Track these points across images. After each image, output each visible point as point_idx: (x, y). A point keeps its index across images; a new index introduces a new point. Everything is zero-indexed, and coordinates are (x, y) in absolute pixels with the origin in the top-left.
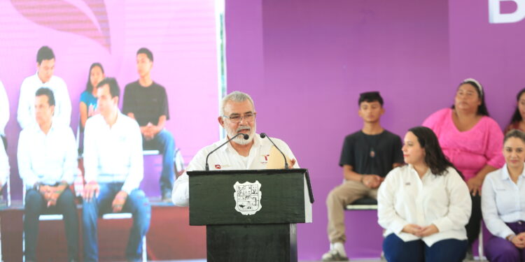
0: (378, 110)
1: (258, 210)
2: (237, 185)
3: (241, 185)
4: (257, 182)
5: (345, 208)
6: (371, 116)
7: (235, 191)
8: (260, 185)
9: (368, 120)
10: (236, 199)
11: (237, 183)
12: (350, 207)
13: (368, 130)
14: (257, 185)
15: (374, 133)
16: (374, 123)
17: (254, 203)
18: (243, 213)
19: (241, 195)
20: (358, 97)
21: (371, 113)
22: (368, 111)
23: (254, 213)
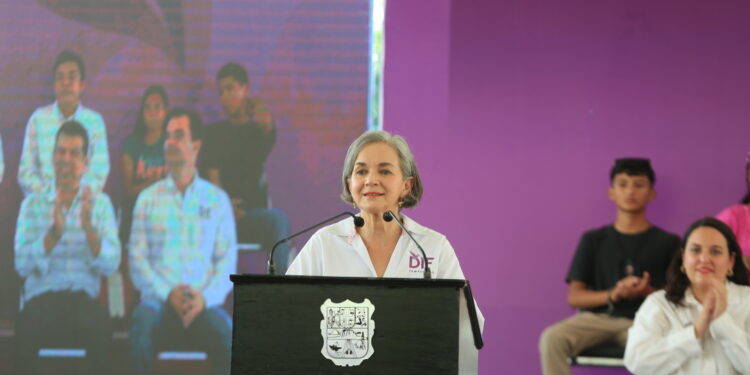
0: (643, 191)
1: (367, 357)
2: (327, 306)
3: (336, 307)
4: (367, 302)
5: (574, 363)
6: (632, 200)
7: (323, 318)
8: (372, 308)
9: (626, 206)
10: (323, 334)
11: (328, 303)
12: (582, 360)
13: (623, 225)
14: (367, 307)
15: (633, 231)
16: (636, 213)
17: (359, 343)
18: (337, 362)
19: (335, 325)
20: (612, 164)
21: (633, 195)
22: (628, 191)
23: (358, 363)
